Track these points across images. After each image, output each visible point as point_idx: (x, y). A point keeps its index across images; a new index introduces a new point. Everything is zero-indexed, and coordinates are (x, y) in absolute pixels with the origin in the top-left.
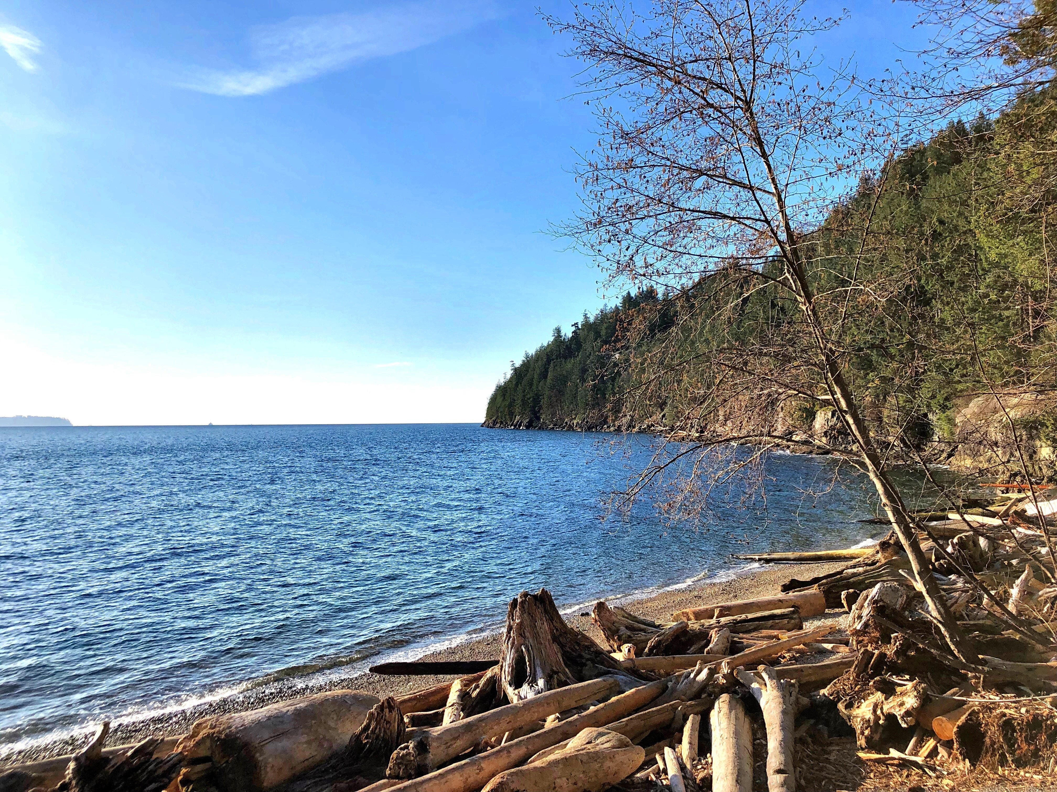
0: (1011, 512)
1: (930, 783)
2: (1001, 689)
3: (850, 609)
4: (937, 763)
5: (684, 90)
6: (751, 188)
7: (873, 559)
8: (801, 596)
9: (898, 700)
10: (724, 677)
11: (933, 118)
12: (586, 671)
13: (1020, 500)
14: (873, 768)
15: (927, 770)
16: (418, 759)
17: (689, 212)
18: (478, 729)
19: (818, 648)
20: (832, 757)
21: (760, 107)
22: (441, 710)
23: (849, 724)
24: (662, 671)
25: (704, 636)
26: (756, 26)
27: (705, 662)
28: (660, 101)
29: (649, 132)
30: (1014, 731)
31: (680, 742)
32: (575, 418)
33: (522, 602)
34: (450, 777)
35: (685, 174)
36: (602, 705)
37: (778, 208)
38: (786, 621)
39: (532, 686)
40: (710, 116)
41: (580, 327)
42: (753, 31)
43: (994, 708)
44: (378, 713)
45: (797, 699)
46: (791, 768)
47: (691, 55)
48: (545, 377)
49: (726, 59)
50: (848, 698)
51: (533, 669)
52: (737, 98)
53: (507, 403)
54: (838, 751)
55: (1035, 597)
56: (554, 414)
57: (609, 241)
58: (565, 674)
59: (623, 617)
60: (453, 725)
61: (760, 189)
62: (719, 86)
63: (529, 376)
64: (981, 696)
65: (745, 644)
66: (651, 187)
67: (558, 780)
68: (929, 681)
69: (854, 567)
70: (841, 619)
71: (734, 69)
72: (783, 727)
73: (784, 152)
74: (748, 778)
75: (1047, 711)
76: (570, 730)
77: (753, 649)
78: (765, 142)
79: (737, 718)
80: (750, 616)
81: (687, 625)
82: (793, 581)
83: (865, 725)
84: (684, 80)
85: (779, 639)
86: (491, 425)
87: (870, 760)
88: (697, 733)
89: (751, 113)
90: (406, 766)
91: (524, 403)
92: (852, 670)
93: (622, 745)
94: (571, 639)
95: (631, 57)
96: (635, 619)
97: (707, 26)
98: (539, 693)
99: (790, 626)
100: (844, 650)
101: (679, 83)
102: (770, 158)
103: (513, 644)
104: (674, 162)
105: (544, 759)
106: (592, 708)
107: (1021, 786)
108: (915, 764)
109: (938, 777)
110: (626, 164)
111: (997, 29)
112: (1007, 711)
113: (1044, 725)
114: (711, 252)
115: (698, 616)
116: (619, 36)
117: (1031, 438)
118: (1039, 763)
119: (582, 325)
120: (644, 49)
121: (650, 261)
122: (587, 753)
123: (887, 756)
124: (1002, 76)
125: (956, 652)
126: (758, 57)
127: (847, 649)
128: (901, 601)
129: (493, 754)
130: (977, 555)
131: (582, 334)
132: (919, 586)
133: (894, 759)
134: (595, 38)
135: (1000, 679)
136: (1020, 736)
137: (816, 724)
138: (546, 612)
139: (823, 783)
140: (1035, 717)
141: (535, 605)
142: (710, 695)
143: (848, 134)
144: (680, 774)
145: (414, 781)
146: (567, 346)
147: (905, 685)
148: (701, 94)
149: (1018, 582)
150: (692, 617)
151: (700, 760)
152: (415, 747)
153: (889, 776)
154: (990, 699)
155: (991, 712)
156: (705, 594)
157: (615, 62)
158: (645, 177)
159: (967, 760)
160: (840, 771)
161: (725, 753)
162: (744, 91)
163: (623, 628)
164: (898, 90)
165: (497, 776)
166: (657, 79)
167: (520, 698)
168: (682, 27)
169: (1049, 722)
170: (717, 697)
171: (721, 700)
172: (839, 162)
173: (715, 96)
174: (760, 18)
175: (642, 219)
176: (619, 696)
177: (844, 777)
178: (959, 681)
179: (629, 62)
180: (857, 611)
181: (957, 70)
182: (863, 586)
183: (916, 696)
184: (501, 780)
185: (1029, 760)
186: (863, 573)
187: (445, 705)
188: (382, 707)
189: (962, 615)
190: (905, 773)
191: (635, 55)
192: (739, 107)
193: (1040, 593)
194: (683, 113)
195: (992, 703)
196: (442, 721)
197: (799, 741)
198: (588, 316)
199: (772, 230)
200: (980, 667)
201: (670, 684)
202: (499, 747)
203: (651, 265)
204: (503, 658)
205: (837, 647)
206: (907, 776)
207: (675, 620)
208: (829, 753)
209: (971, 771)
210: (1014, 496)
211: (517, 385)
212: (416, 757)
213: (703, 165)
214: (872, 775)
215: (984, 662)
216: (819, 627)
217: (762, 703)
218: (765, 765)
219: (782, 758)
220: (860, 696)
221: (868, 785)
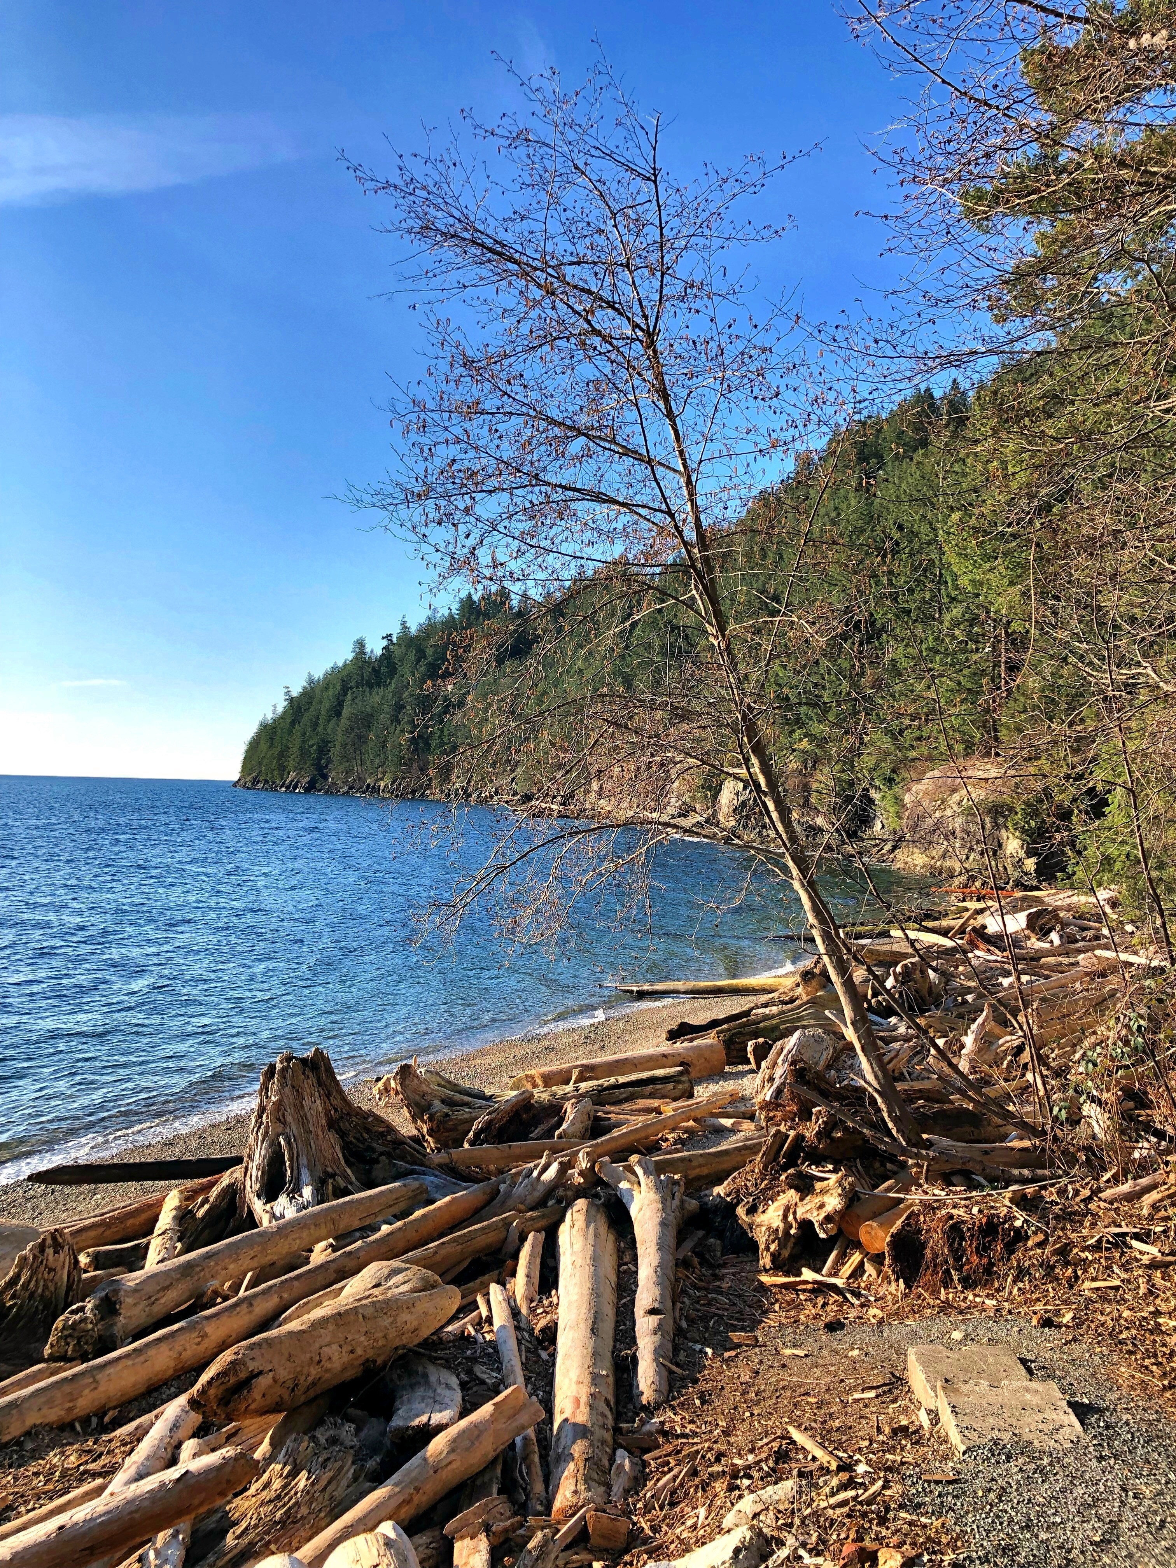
0: (968, 929)
1: (852, 1314)
2: (947, 1180)
3: (759, 1067)
4: (863, 1285)
5: (560, 305)
6: (649, 462)
7: (791, 994)
8: (692, 1047)
9: (817, 1200)
10: (582, 1173)
11: (900, 386)
12: (378, 1171)
13: (981, 911)
14: (779, 1296)
15: (849, 1296)
16: (99, 1326)
17: (560, 490)
18: (203, 1270)
19: (713, 1125)
20: (725, 1285)
21: (667, 343)
22: (145, 1240)
23: (750, 1235)
24: (492, 1167)
25: (555, 1110)
26: (666, 223)
27: (554, 1151)
28: (524, 318)
29: (506, 362)
30: (962, 1239)
31: (513, 1274)
32: (382, 779)
33: (284, 1070)
34: (152, 1352)
35: (557, 431)
36: (399, 1224)
37: (685, 493)
38: (670, 1086)
39: (294, 1197)
40: (595, 349)
41: (395, 640)
42: (662, 229)
43: (939, 1208)
44: (35, 1257)
45: (682, 1202)
46: (669, 1304)
47: (572, 254)
48: (338, 714)
49: (622, 265)
50: (751, 1199)
51: (295, 1172)
52: (636, 326)
53: (276, 751)
54: (734, 1274)
55: (994, 1047)
56: (349, 772)
57: (439, 524)
58: (346, 1177)
59: (439, 1085)
60: (162, 1267)
61: (663, 465)
62: (611, 305)
63: (312, 711)
64: (924, 1191)
65: (613, 1120)
66: (505, 445)
67: (325, 1349)
68: (858, 1171)
69: (766, 1005)
70: (745, 1081)
71: (634, 282)
72: (661, 1247)
73: (698, 413)
74: (608, 1326)
75: (1005, 1210)
76: (351, 1264)
77: (624, 1129)
78: (672, 395)
79: (596, 1236)
80: (622, 1080)
81: (532, 1095)
82: (683, 1025)
83: (772, 1237)
84: (560, 290)
85: (660, 1113)
86: (249, 784)
87: (776, 1285)
88: (538, 1260)
89: (655, 351)
90: (79, 1339)
91: (303, 753)
92: (758, 1158)
93: (427, 1286)
94: (357, 1124)
95: (482, 245)
96: (455, 1088)
97: (597, 212)
98: (305, 1208)
99: (677, 1093)
100: (748, 1126)
101: (553, 294)
102: (678, 420)
103: (266, 1133)
104: (541, 413)
105: (305, 1317)
106: (385, 1228)
107: (969, 1316)
108: (834, 1288)
109: (862, 1306)
110: (469, 407)
111: (988, 272)
112: (955, 1212)
113: (1000, 1230)
114: (589, 551)
115: (549, 1080)
116: (465, 211)
117: (996, 826)
118: (992, 1284)
119: (398, 638)
120: (502, 236)
121: (501, 558)
122: (373, 1302)
123: (798, 1279)
124: (990, 337)
125: (894, 1132)
126: (668, 268)
127: (752, 1126)
128: (827, 1055)
129: (226, 1309)
130: (925, 992)
131: (397, 651)
132: (850, 1034)
133: (806, 1282)
134: (427, 210)
135: (947, 1168)
136: (970, 1245)
137: (705, 1237)
138: (320, 1083)
139: (711, 1324)
140: (990, 1217)
141: (304, 1073)
142: (559, 1201)
143: (788, 395)
144: (510, 1324)
145: (91, 1363)
146: (373, 668)
147: (827, 1179)
148: (583, 313)
149: (974, 1027)
150: (539, 1082)
151: (540, 1301)
152: (95, 1307)
153: (799, 1307)
154: (934, 1195)
155: (935, 1214)
156: (560, 1044)
157: (458, 250)
158: (497, 431)
159: (901, 1281)
160: (734, 1304)
161: (576, 1290)
162: (645, 317)
163: (437, 1103)
164: (855, 340)
165: (228, 1352)
166: (520, 284)
167: (273, 1216)
168: (560, 209)
169: (1007, 1226)
170: (570, 1204)
171: (575, 1208)
172: (774, 435)
173: (604, 319)
174: (673, 211)
175: (490, 492)
176: (427, 1209)
177: (740, 1312)
178: (895, 1168)
179: (479, 252)
180: (768, 1071)
181: (934, 323)
182: (777, 1033)
183: (840, 1195)
184: (233, 1357)
185: (981, 1279)
186: (778, 1015)
187: (151, 1232)
188: (42, 1247)
189: (902, 1074)
190: (820, 1301)
191: (489, 242)
192: (638, 339)
193: (1001, 1042)
194: (555, 339)
195: (935, 1201)
196: (144, 1257)
197: (683, 1264)
198: (408, 625)
199: (676, 527)
200: (924, 1152)
201: (503, 1187)
202: (234, 1300)
203: (501, 564)
204: (249, 1156)
205: (740, 1123)
206: (823, 1306)
207: (515, 1087)
208: (721, 1278)
209: (905, 1296)
210: (973, 905)
211: (293, 723)
212: (96, 1324)
213: (583, 420)
214: (777, 1307)
215: (929, 1145)
216: (715, 1094)
217: (634, 1212)
218: (633, 1302)
219: (657, 1291)
220: (767, 1196)
221: (771, 1321)
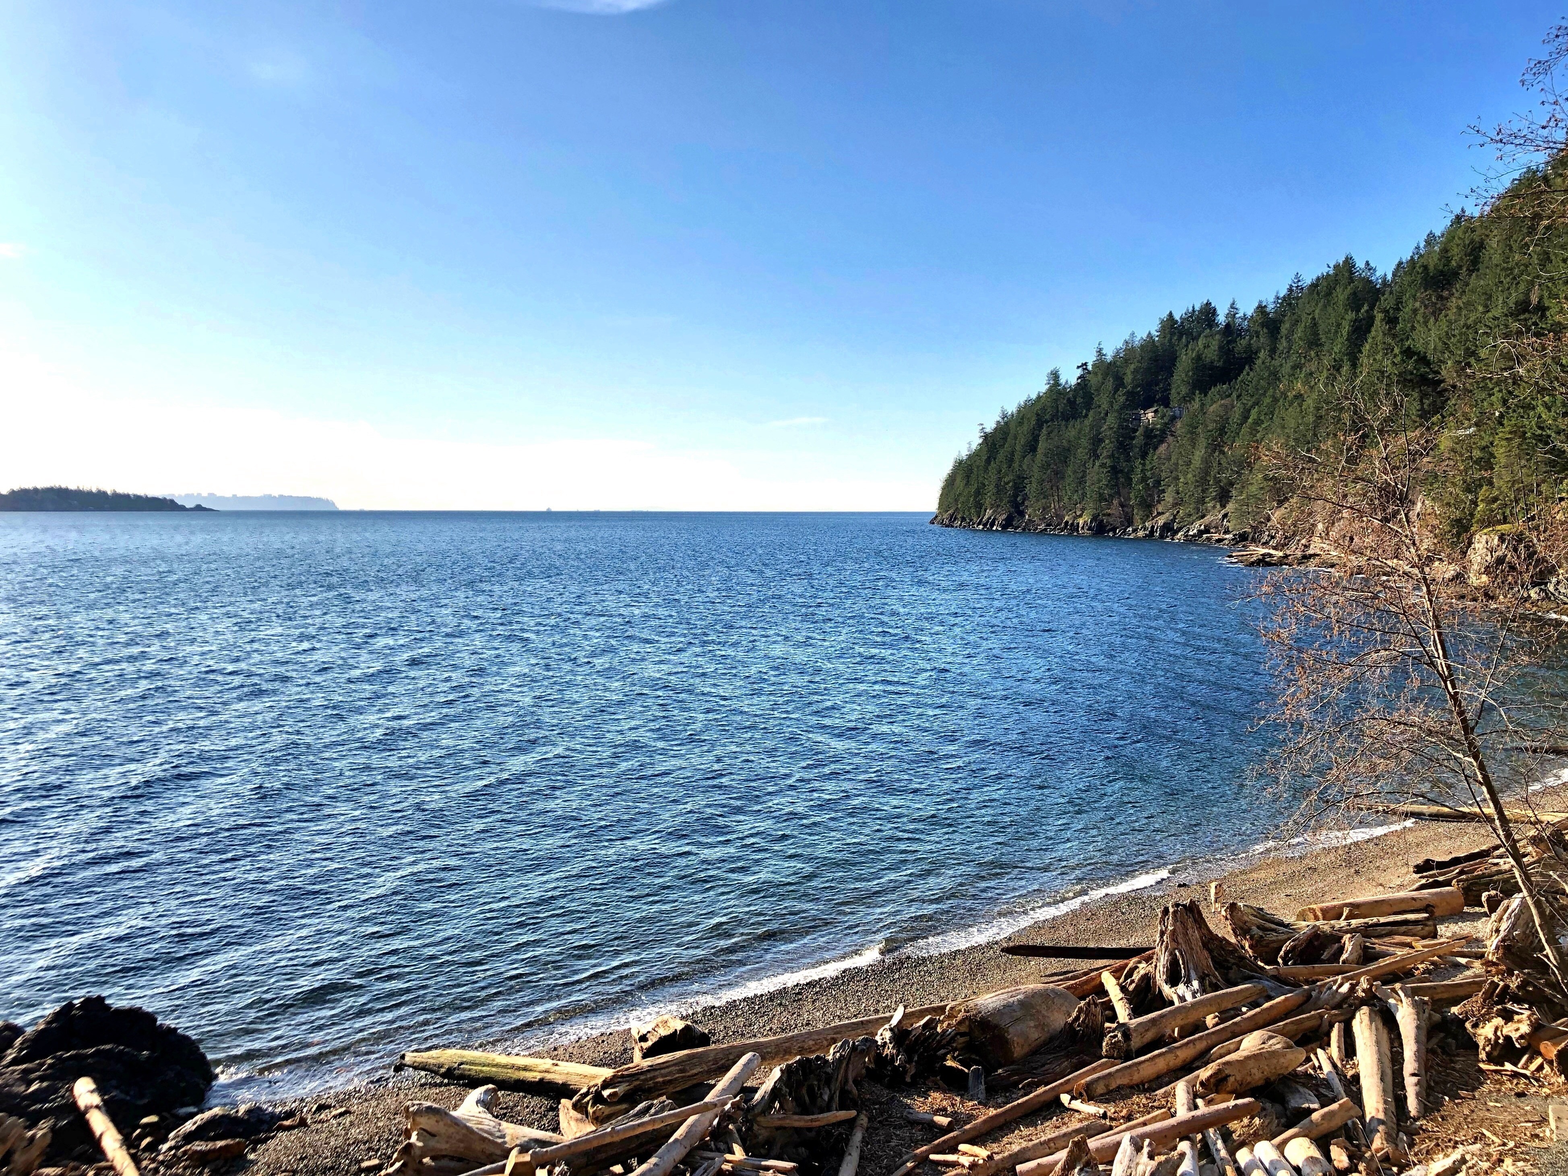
1: (1533, 1090)
3: (1490, 915)
4: (1541, 1076)
8: (1436, 893)
9: (1515, 1026)
10: (1364, 991)
12: (1232, 975)
14: (1490, 1076)
15: (1532, 1080)
16: (1125, 1045)
18: (1156, 1025)
19: (1452, 962)
20: (1458, 1066)
23: (1474, 1040)
25: (1335, 938)
27: (1343, 972)
31: (1329, 1045)
32: (1081, 516)
33: (1173, 911)
36: (1259, 1009)
38: (1420, 927)
39: (1188, 986)
41: (1090, 368)
45: (1430, 1015)
46: (1423, 1072)
48: (1034, 450)
50: (1475, 1019)
51: (1187, 972)
53: (972, 489)
54: (1463, 1061)
56: (1045, 509)
58: (1216, 977)
59: (1253, 916)
63: (1007, 447)
65: (1379, 951)
68: (1542, 1012)
70: (1479, 924)
72: (1417, 1041)
76: (1239, 1029)
77: (1388, 960)
79: (1377, 1029)
80: (1383, 920)
81: (1317, 927)
83: (1487, 1043)
85: (1413, 948)
86: (946, 521)
87: (1489, 1070)
88: (1343, 1038)
90: (1118, 1049)
91: (1000, 490)
93: (1289, 1047)
94: (1217, 945)
96: (1264, 918)
98: (1197, 994)
99: (1424, 933)
100: (1478, 967)
103: (1167, 948)
106: (1249, 1012)
108: (1525, 1076)
109: (1539, 1086)
115: (1326, 914)
119: (1094, 366)
122: (1266, 1052)
123: (1503, 1068)
131: (1094, 381)
133: (1507, 1071)
137: (1445, 1037)
138: (1195, 921)
139: (1448, 1085)
141: (1185, 914)
142: (1350, 1006)
144: (1333, 1071)
145: (1132, 1062)
146: (1069, 399)
147: (1522, 1013)
150: (1320, 914)
151: (1348, 1061)
152: (1122, 1036)
153: (1502, 1083)
159: (1562, 1076)
160: (1463, 1077)
161: (1368, 1058)
163: (1254, 928)
167: (1179, 996)
170: (1358, 1008)
171: (1362, 1012)
176: (1273, 1002)
177: (1466, 1081)
180: (1496, 922)
183: (1529, 1024)
190: (1515, 1082)
197: (1428, 1051)
198: (1104, 352)
201: (1314, 994)
204: (1158, 957)
205: (1472, 962)
206: (1517, 1084)
207: (1302, 917)
208: (1455, 1062)
211: (988, 461)
214: (1489, 1082)
216: (1455, 934)
217: (1399, 1017)
218: (1402, 1069)
219: (1416, 1065)
220: (1485, 1018)
221: (1485, 1088)
